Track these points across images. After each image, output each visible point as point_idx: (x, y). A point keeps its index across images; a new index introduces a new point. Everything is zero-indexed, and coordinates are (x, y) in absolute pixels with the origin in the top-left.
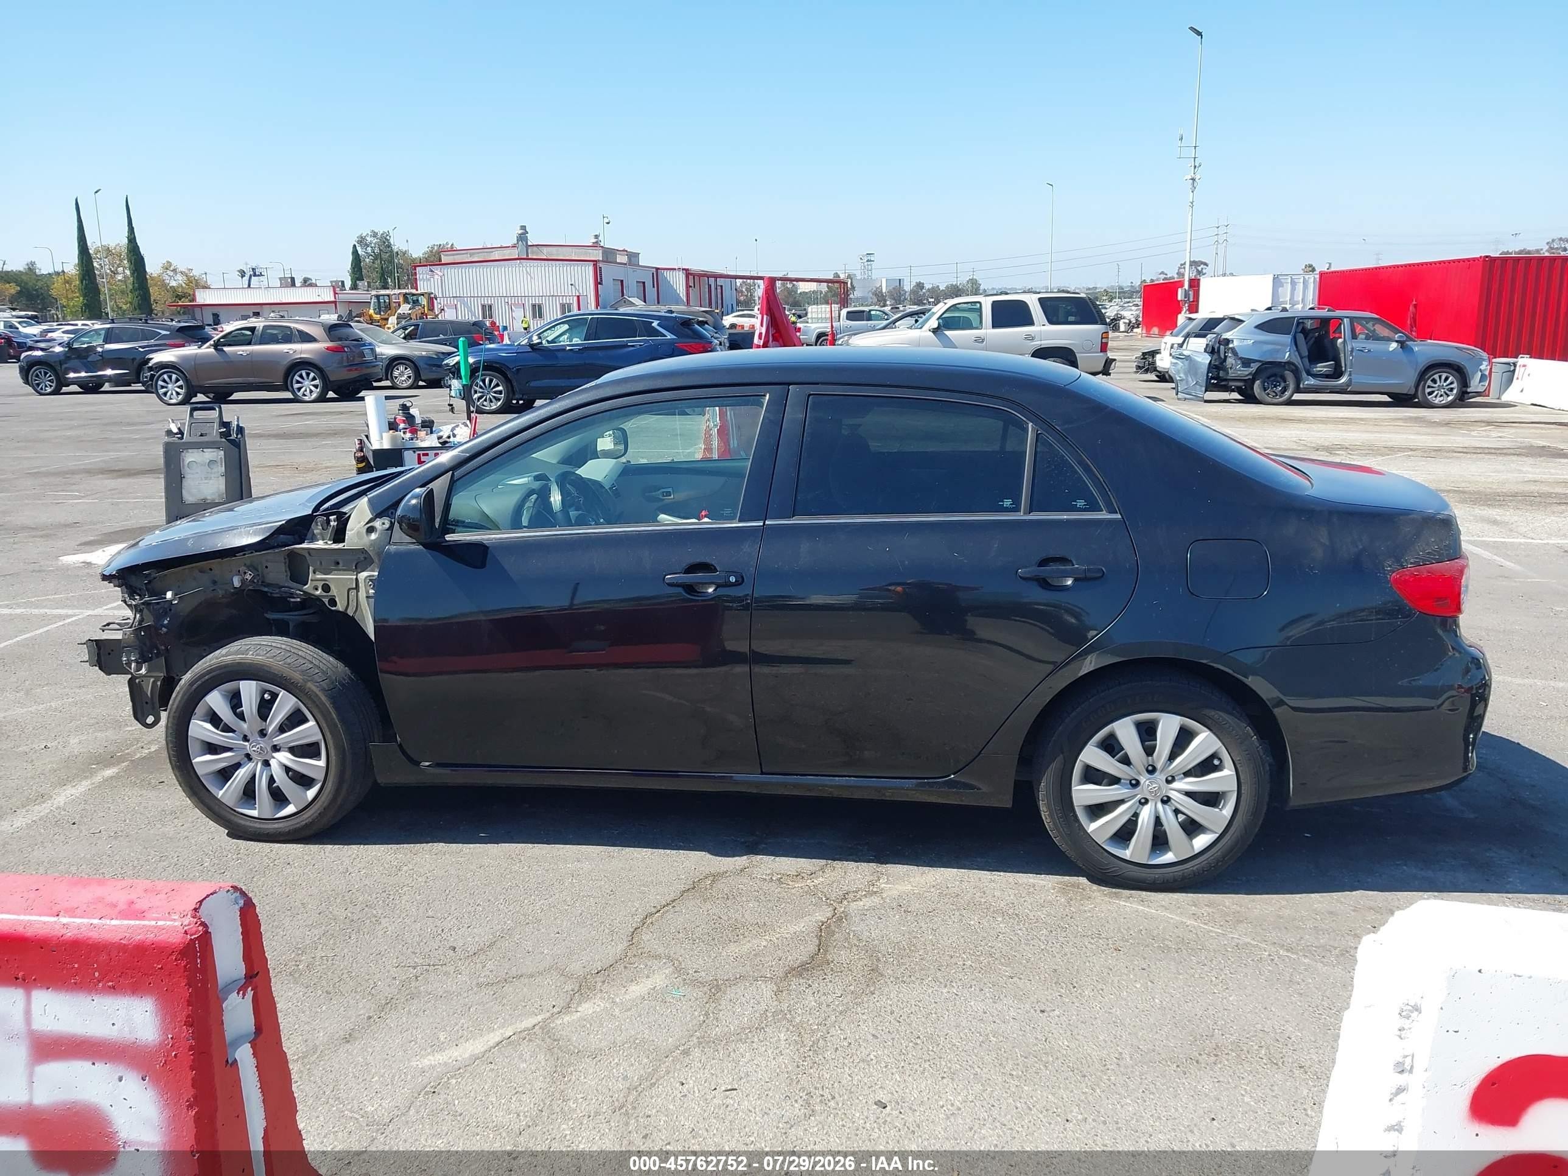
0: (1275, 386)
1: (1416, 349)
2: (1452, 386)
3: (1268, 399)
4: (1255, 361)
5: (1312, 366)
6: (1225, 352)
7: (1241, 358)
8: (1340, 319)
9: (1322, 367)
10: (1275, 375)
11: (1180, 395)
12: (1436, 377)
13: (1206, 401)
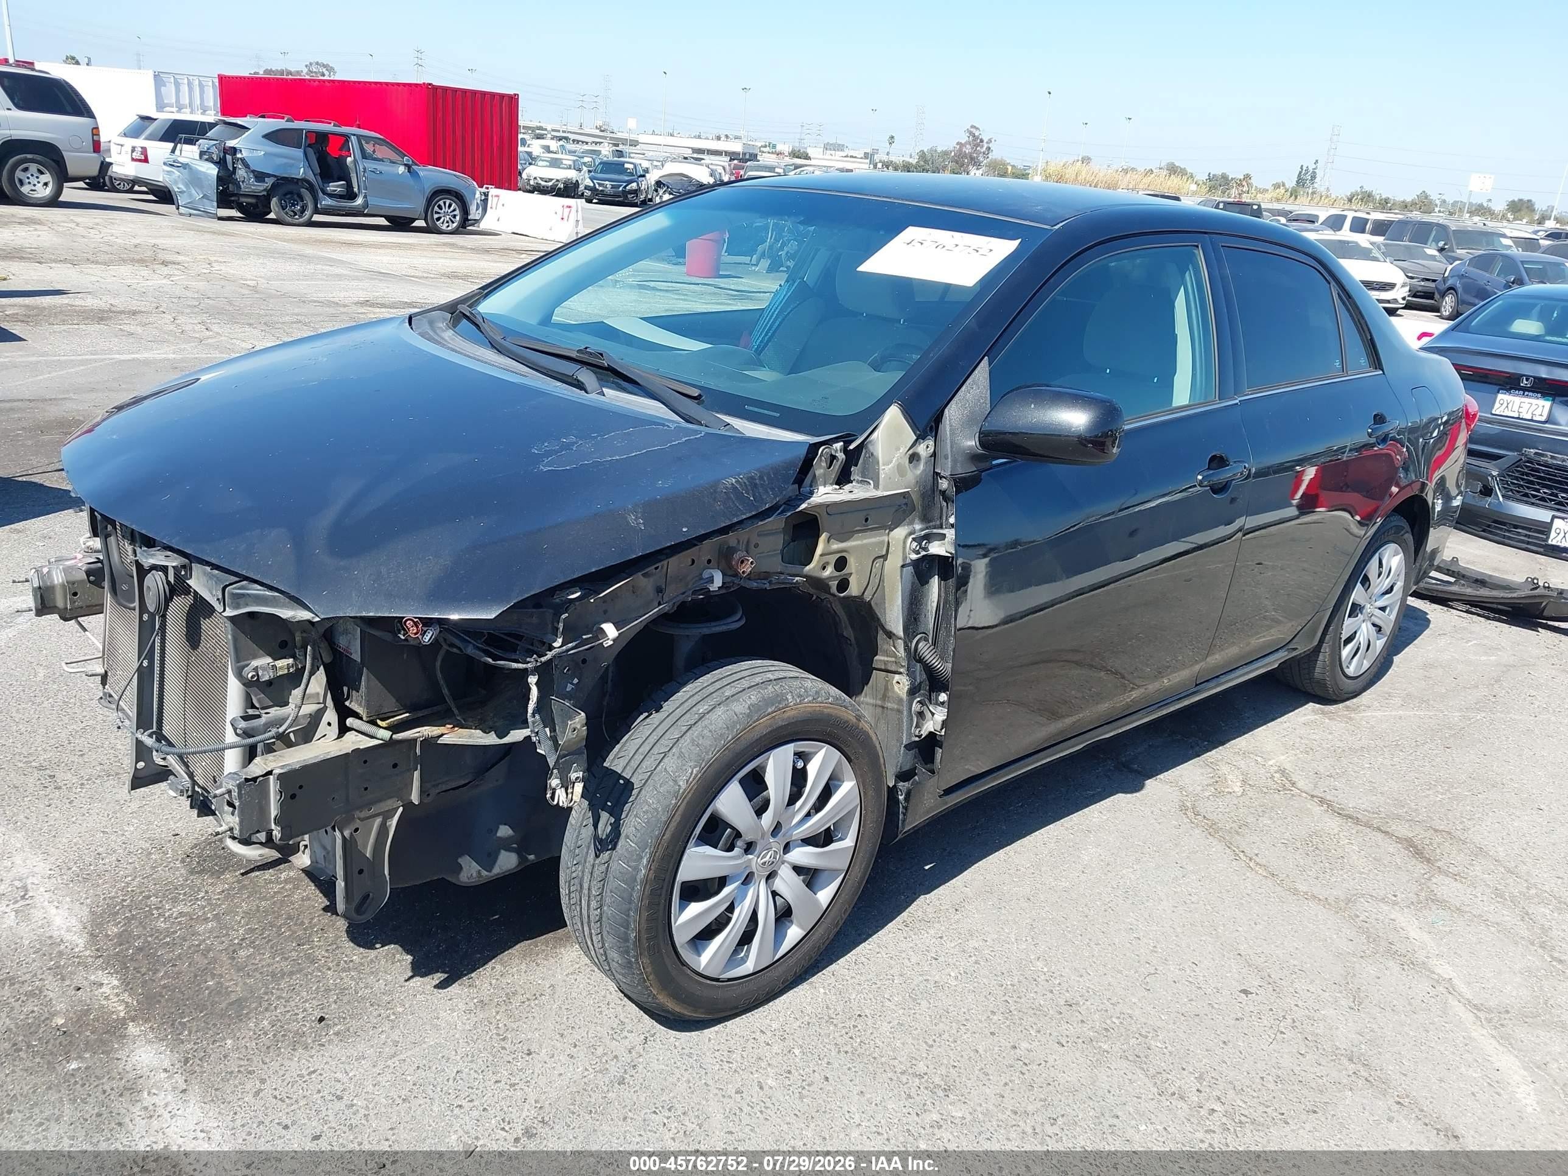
0: (293, 205)
1: (421, 174)
2: (455, 213)
3: (289, 220)
4: (269, 175)
5: (326, 185)
6: (234, 163)
7: (253, 171)
8: (346, 137)
9: (335, 187)
10: (291, 193)
11: (182, 210)
12: (441, 203)
13: (221, 219)
